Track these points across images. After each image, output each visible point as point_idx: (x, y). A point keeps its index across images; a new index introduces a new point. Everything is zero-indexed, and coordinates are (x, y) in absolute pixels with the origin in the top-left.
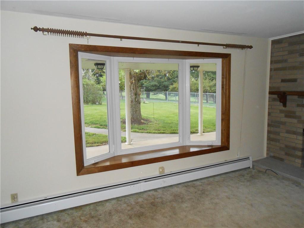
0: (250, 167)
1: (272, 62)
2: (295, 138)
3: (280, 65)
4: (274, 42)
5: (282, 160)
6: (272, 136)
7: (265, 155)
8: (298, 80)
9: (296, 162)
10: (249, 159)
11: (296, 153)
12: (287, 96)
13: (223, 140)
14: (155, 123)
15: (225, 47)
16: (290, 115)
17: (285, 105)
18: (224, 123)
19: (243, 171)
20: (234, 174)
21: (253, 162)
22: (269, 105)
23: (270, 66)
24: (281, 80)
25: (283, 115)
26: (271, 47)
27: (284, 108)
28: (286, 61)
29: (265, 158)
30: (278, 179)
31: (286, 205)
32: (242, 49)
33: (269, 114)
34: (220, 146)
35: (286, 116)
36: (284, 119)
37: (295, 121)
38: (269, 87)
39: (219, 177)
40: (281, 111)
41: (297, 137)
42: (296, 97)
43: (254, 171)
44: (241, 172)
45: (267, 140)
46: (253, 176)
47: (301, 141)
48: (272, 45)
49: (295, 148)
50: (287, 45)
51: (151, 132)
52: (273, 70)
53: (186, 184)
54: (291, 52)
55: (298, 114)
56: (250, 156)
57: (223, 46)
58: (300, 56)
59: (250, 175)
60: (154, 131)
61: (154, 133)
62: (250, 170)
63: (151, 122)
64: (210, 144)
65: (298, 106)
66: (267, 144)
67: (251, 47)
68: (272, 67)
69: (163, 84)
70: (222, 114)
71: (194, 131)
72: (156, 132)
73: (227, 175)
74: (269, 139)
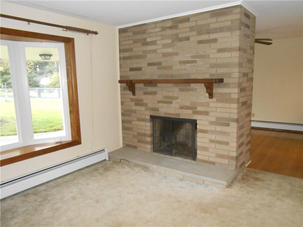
0: (106, 159)
1: (120, 51)
2: (144, 125)
3: (127, 54)
4: (121, 31)
5: (135, 147)
6: (126, 125)
7: (121, 145)
8: (143, 69)
9: (146, 148)
10: (105, 151)
11: (146, 139)
12: (136, 84)
13: (74, 134)
14: (13, 123)
15: (64, 29)
16: (139, 103)
17: (134, 94)
18: (72, 116)
19: (98, 164)
20: (88, 169)
21: (109, 153)
22: (121, 94)
23: (120, 55)
24: (129, 69)
25: (133, 103)
26: (119, 35)
27: (134, 96)
28: (131, 50)
29: (121, 147)
30: (130, 167)
31: (131, 193)
32: (87, 35)
33: (122, 103)
34: (71, 141)
35: (136, 104)
36: (135, 108)
37: (143, 108)
38: (120, 76)
39: (70, 175)
40: (132, 100)
41: (145, 124)
42: (142, 85)
43: (109, 163)
44: (96, 166)
45: (122, 129)
46: (108, 168)
47: (149, 127)
48: (119, 33)
49: (145, 135)
50: (131, 34)
51: (5, 134)
52: (122, 59)
53: (25, 193)
54: (135, 42)
55: (145, 101)
56: (105, 148)
57: (62, 28)
58: (143, 45)
59: (104, 168)
60: (8, 133)
61: (9, 135)
62: (105, 162)
63: (7, 122)
64: (58, 140)
65: (145, 93)
66: (122, 133)
67: (96, 33)
68: (121, 56)
69: (33, 80)
70: (70, 106)
71: (59, 128)
72: (12, 133)
73: (80, 172)
74: (124, 128)
